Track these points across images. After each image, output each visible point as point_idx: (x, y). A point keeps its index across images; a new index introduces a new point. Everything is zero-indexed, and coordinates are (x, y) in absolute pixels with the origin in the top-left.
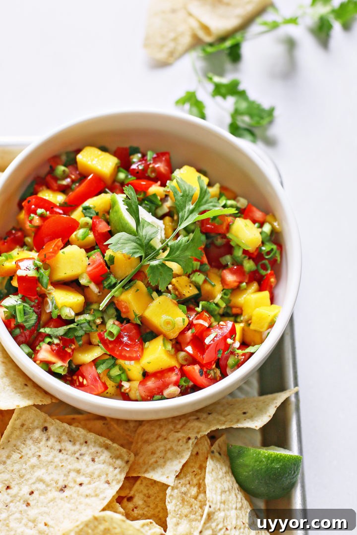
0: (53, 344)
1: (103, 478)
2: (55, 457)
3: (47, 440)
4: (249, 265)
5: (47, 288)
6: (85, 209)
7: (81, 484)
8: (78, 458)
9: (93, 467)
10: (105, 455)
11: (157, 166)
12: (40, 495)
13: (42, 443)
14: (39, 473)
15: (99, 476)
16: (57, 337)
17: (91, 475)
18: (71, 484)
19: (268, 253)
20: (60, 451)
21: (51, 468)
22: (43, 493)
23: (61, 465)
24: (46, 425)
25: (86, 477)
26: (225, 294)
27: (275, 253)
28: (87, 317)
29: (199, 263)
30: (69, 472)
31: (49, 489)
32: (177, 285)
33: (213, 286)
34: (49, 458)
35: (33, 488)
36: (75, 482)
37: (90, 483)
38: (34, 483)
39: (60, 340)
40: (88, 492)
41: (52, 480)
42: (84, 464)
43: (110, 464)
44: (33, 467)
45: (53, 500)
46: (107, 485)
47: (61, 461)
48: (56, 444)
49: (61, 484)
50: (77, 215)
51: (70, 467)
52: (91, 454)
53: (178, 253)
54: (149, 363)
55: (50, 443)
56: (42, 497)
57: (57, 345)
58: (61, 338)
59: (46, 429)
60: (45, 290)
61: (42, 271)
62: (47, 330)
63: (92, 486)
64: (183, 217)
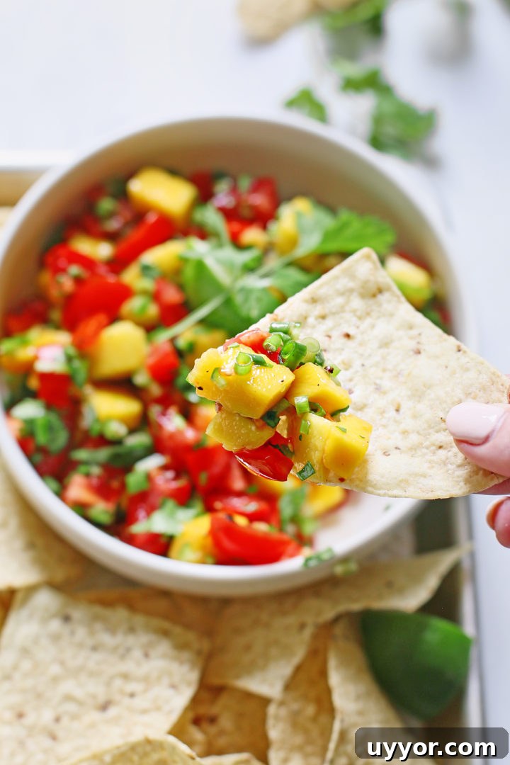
0: (91, 474)
1: (166, 679)
3: (72, 635)
5: (82, 389)
6: (145, 269)
7: (132, 696)
14: (66, 687)
15: (158, 679)
16: (96, 464)
18: (118, 698)
21: (83, 678)
24: (67, 611)
25: (140, 683)
30: (112, 680)
31: (83, 710)
35: (59, 711)
36: (123, 692)
38: (60, 704)
40: (144, 705)
41: (87, 695)
44: (54, 680)
46: (172, 691)
48: (86, 638)
50: (131, 276)
51: (111, 671)
52: (143, 646)
55: (76, 638)
56: (74, 725)
57: (97, 476)
58: (104, 466)
59: (68, 618)
60: (79, 392)
61: (76, 363)
62: (83, 455)
63: (150, 695)
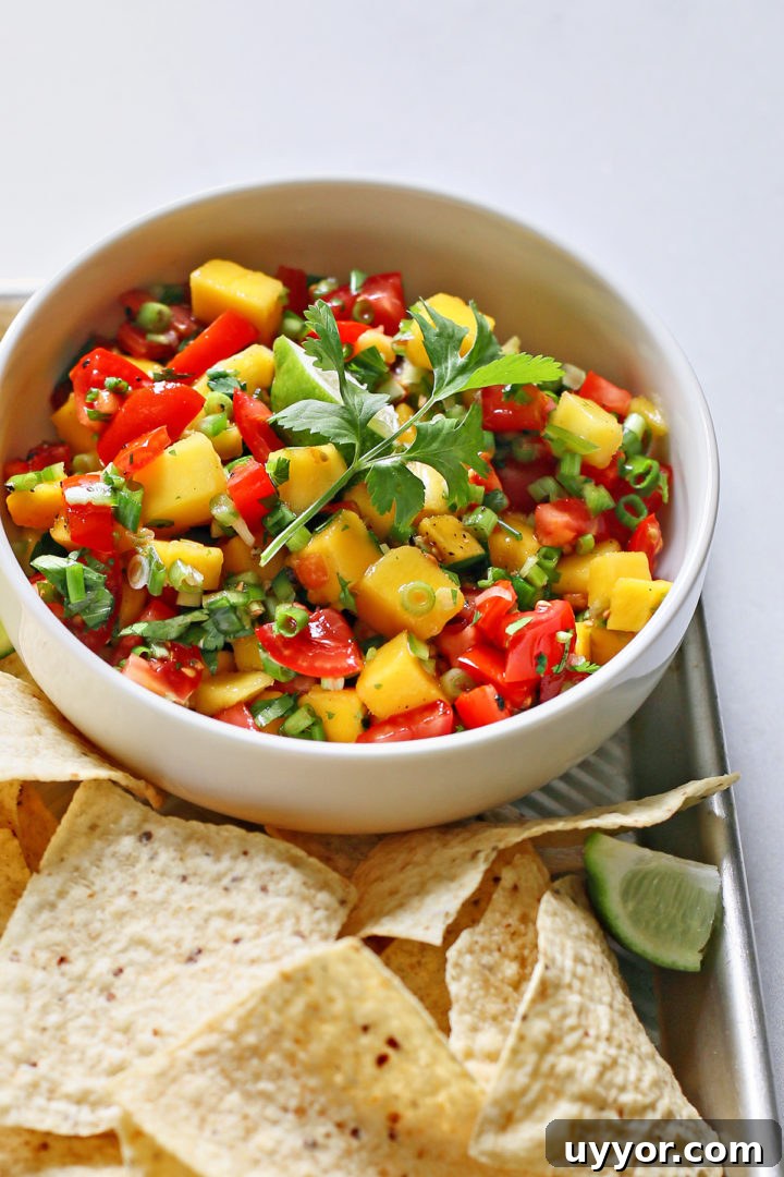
0: (153, 657)
1: (289, 924)
2: (171, 891)
3: (152, 858)
4: (596, 496)
5: (135, 531)
6: (216, 378)
7: (237, 941)
8: (226, 889)
9: (261, 903)
10: (292, 878)
11: (372, 298)
12: (139, 974)
13: (139, 866)
14: (135, 928)
15: (280, 920)
16: (161, 644)
17: (261, 918)
18: (214, 944)
19: (640, 478)
20: (184, 879)
21: (162, 917)
22: (146, 969)
23: (186, 906)
24: (148, 827)
25: (249, 924)
26: (546, 557)
27: (657, 479)
28: (232, 597)
29: (481, 489)
30: (206, 920)
31: (161, 959)
32: (433, 532)
33: (518, 538)
34: (158, 895)
35: (122, 960)
36: (223, 937)
37: (257, 935)
38: (124, 950)
39: (169, 650)
40: (255, 953)
41: (167, 940)
42: (245, 900)
43: (304, 899)
44: (121, 916)
45: (172, 980)
46: (298, 940)
47: (188, 898)
48: (173, 864)
49: (188, 946)
51: (207, 908)
52: (260, 876)
53: (435, 446)
54: (378, 687)
55: (158, 865)
56: (145, 980)
57: (162, 660)
58: (172, 645)
59: (148, 836)
60: (132, 537)
61: (125, 492)
62: (139, 628)
63: (265, 940)
64: (441, 378)
